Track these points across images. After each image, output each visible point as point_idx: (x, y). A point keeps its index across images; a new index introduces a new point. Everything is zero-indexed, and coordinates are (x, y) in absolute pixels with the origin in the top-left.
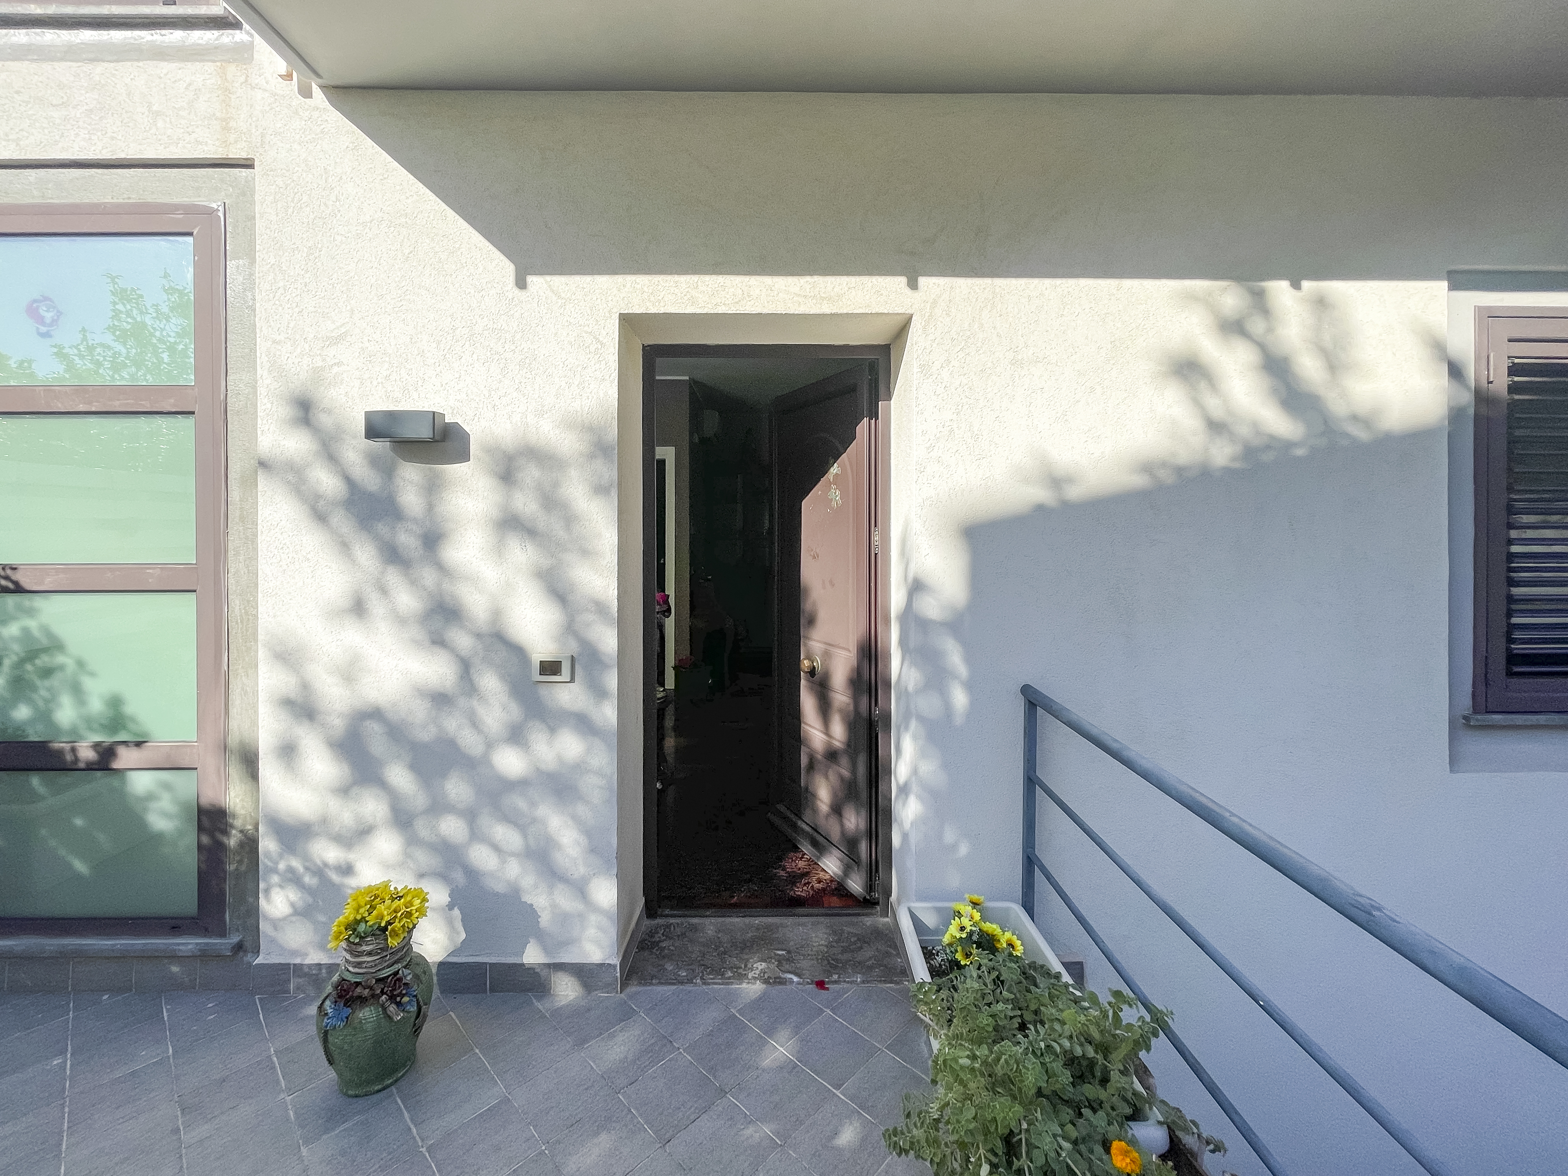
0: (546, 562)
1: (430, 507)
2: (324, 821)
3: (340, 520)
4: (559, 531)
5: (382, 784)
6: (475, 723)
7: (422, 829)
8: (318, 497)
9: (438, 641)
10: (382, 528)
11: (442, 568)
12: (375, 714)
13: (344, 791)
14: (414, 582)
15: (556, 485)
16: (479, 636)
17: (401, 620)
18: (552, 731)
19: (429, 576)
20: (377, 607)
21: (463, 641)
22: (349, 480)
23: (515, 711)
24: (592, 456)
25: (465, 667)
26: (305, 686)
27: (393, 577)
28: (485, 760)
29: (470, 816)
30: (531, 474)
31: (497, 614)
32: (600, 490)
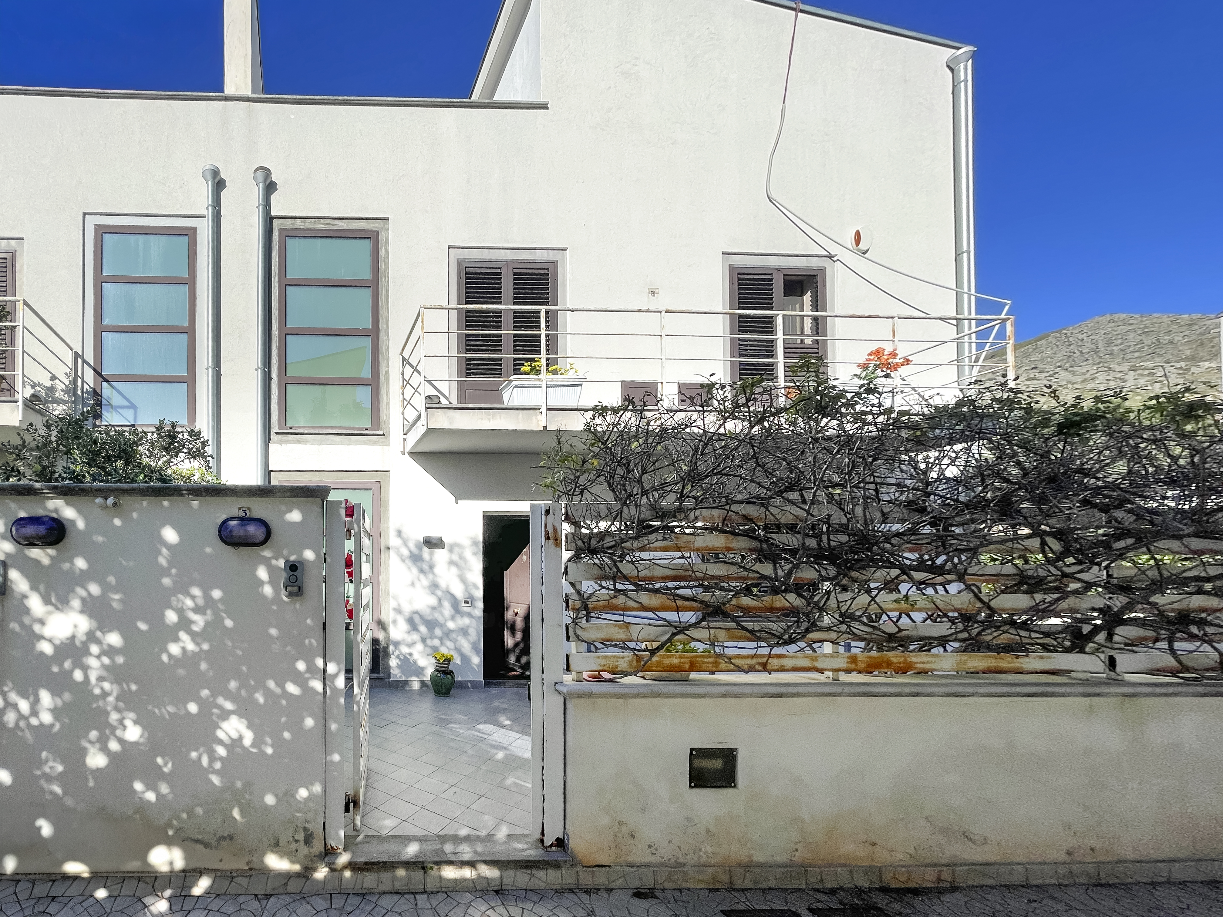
0: (460, 573)
1: (431, 559)
2: (404, 640)
3: (408, 561)
4: (463, 565)
5: (418, 631)
6: (442, 614)
7: (429, 642)
8: (402, 555)
9: (433, 593)
10: (419, 564)
11: (434, 574)
12: (416, 612)
13: (409, 632)
14: (427, 578)
15: (462, 553)
16: (443, 592)
17: (424, 588)
18: (462, 617)
19: (431, 576)
20: (418, 584)
21: (439, 593)
22: (411, 552)
23: (453, 612)
24: (472, 545)
25: (440, 600)
26: (399, 605)
27: (422, 576)
28: (445, 625)
29: (441, 639)
30: (456, 550)
31: (448, 586)
32: (475, 554)
